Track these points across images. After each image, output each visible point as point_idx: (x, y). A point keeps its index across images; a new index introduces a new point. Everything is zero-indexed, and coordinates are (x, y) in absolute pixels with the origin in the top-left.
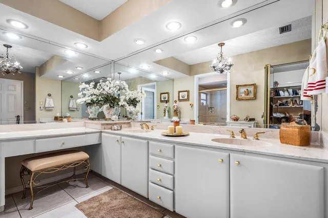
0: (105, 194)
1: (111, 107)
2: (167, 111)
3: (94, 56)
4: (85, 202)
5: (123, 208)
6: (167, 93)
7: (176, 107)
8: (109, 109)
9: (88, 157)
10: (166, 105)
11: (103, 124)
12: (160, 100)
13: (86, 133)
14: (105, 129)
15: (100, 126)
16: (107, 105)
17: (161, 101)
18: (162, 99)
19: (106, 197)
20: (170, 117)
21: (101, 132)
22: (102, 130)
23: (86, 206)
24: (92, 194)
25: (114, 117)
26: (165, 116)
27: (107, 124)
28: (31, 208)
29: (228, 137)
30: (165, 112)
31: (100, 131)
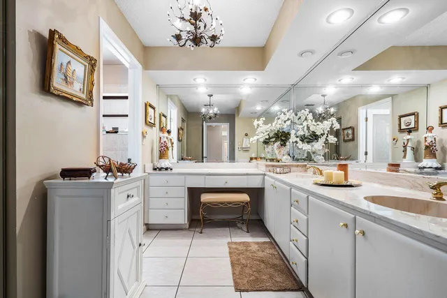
0: (258, 243)
1: (282, 145)
2: (409, 149)
3: (268, 87)
4: (236, 243)
5: (263, 262)
6: (413, 114)
7: (429, 140)
8: (279, 148)
9: (249, 199)
10: (409, 137)
11: (267, 166)
12: (397, 128)
13: (247, 174)
14: (270, 171)
15: (264, 167)
16: (278, 143)
17: (401, 130)
18: (403, 127)
19: (256, 246)
20: (417, 159)
21: (265, 175)
22: (266, 173)
23: (234, 246)
24: (248, 239)
25: (285, 157)
26: (405, 157)
27: (273, 166)
28: (201, 233)
29: (428, 196)
30: (405, 151)
31: (263, 173)
